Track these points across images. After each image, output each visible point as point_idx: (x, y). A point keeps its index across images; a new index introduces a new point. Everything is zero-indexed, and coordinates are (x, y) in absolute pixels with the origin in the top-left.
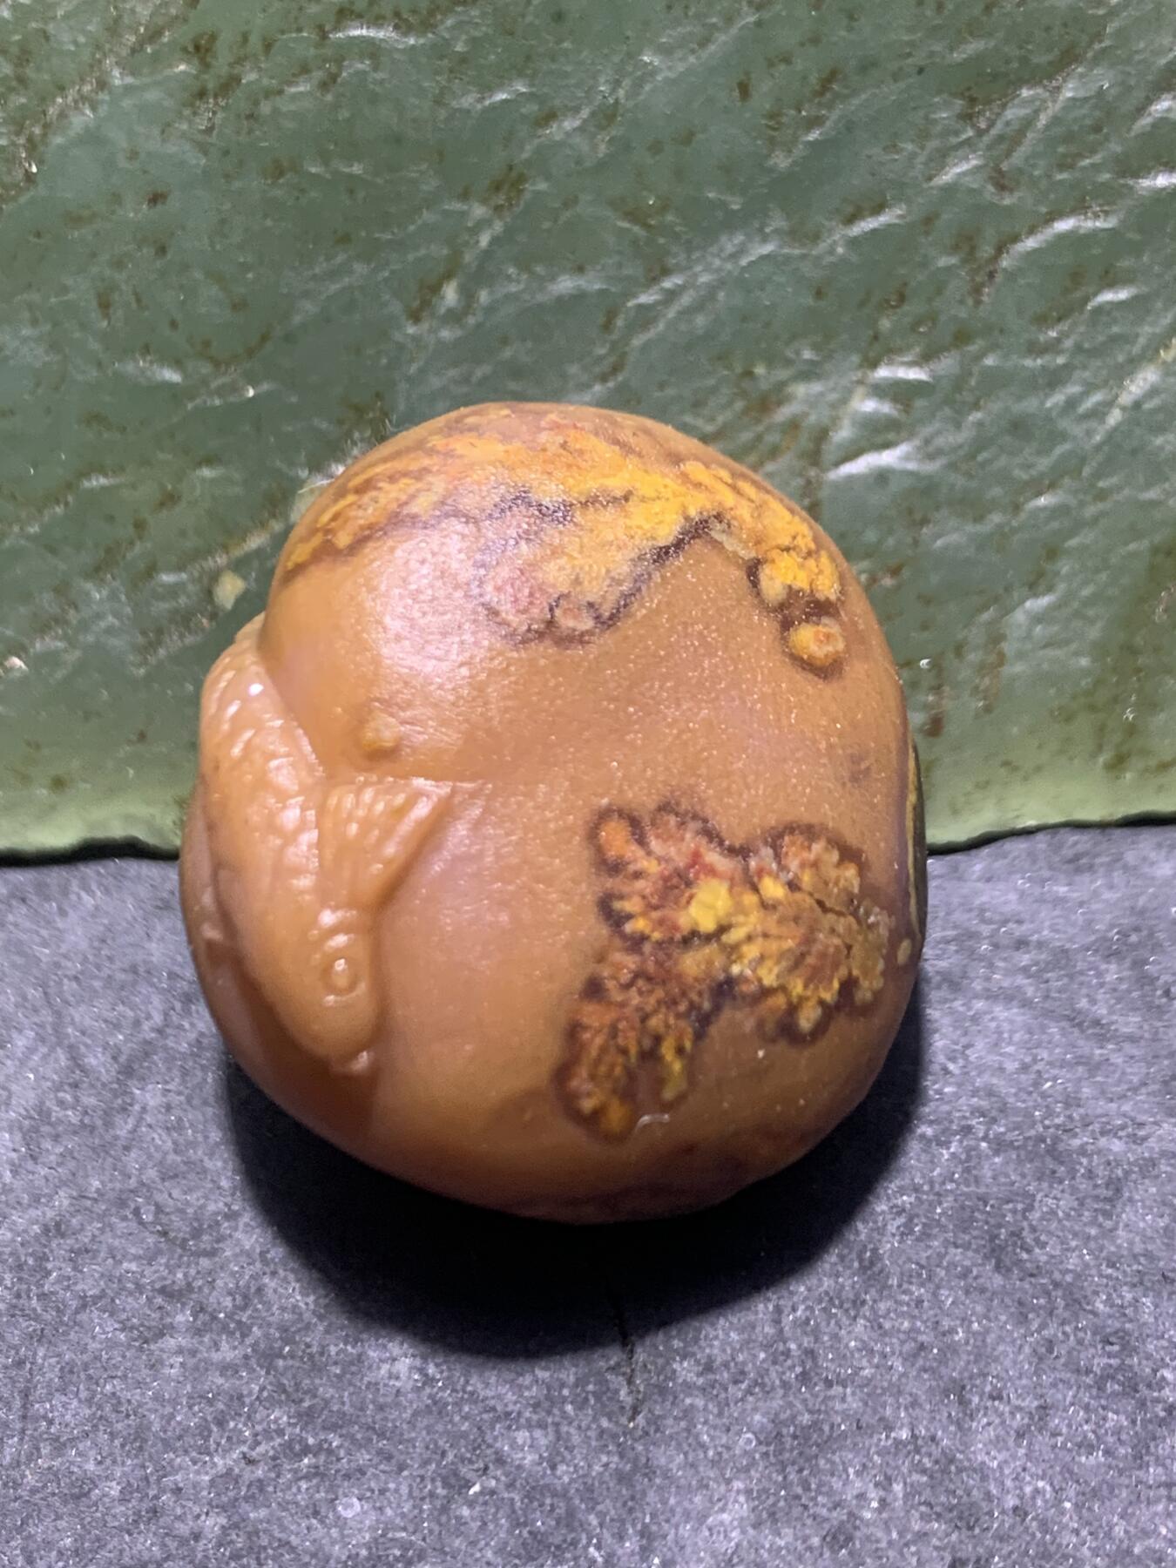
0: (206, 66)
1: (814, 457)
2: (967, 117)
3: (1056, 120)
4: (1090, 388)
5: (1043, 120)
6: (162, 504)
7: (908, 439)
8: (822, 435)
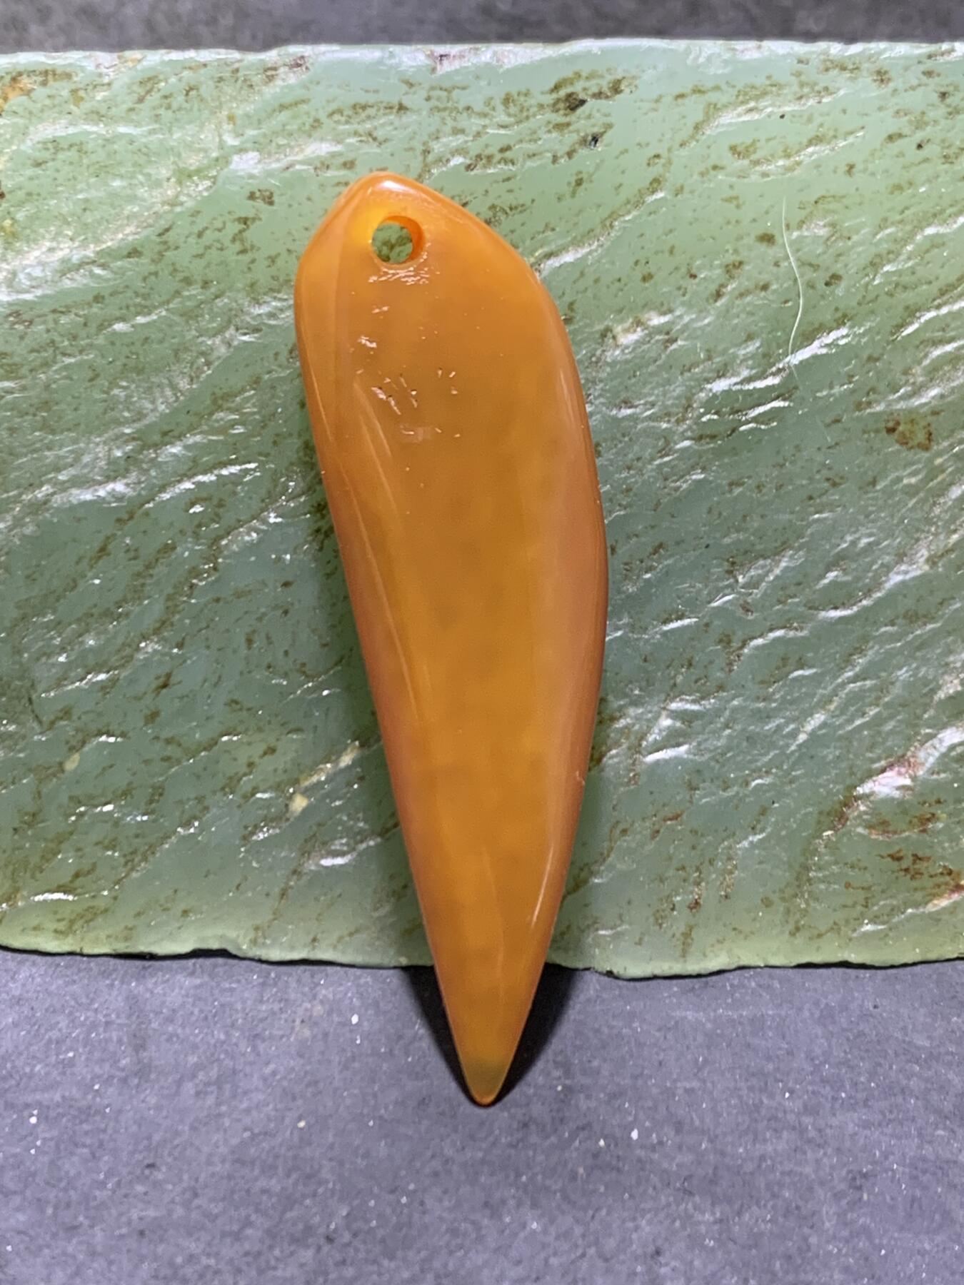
1: (636, 749)
2: (730, 572)
3: (777, 577)
4: (789, 721)
5: (771, 578)
6: (265, 754)
7: (690, 742)
8: (642, 737)
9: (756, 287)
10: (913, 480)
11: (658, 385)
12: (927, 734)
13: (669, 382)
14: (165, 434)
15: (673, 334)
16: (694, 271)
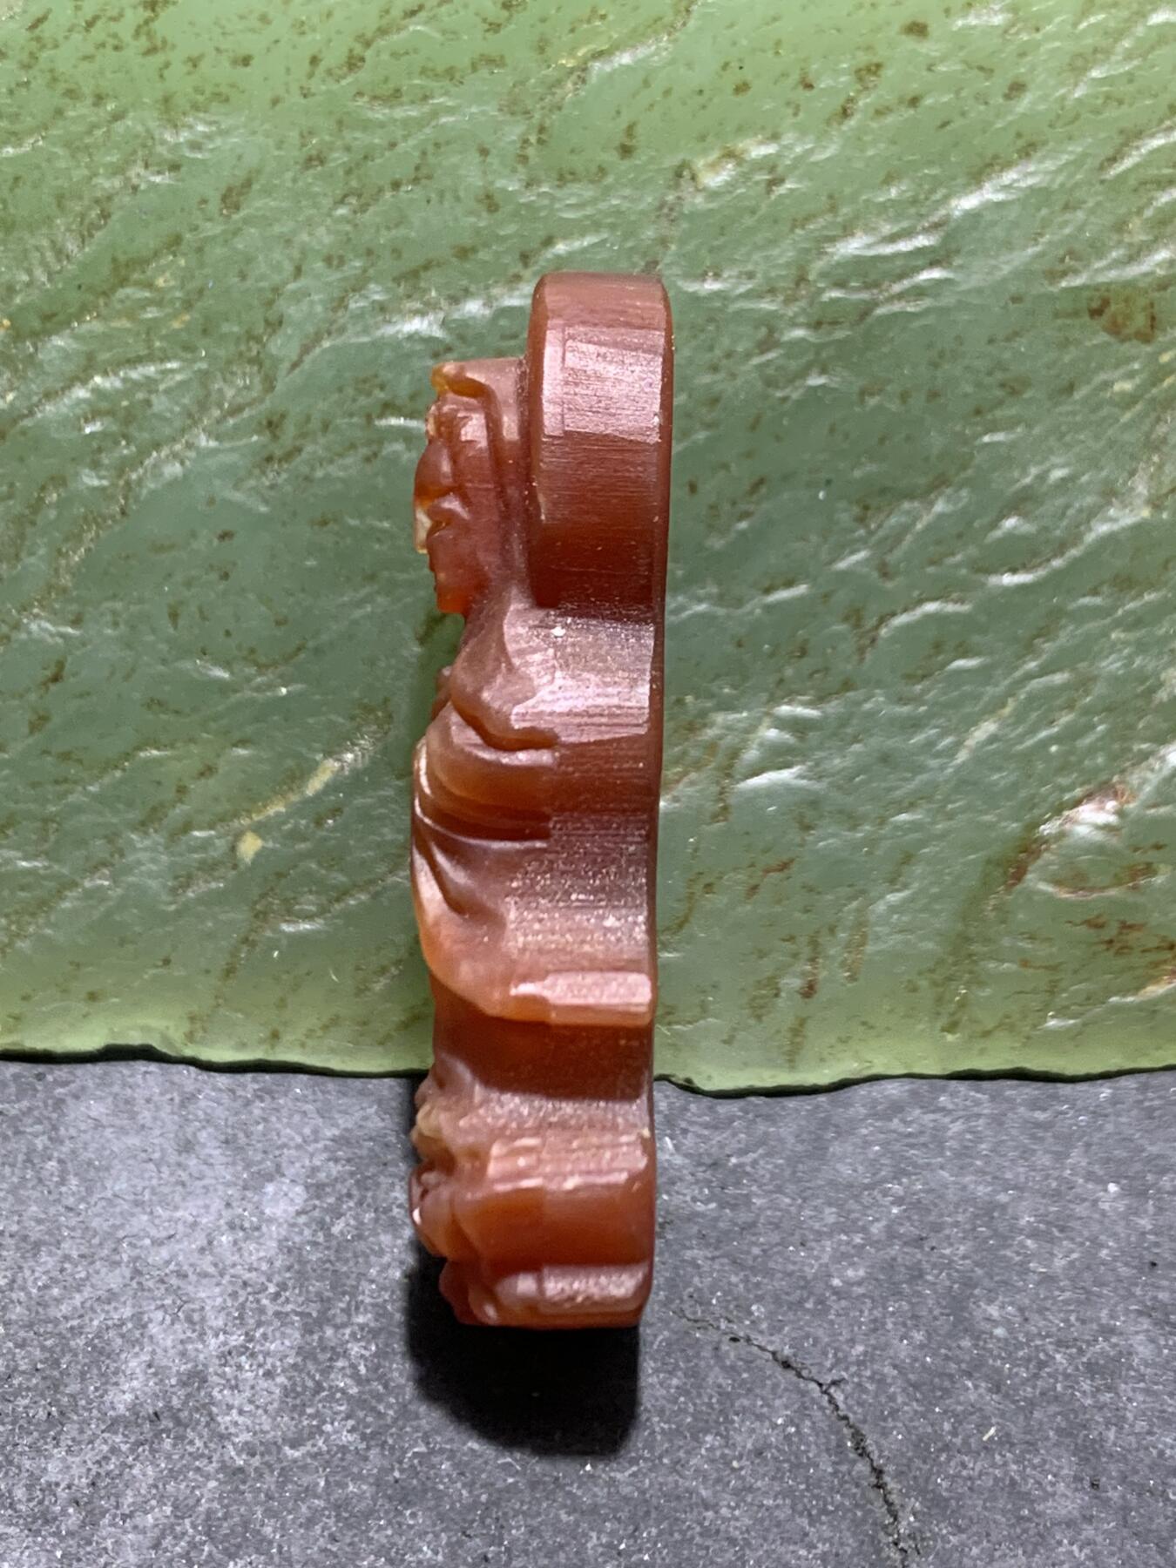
0: (275, 437)
2: (861, 520)
3: (928, 528)
4: (945, 733)
7: (803, 762)
8: (735, 754)
9: (901, 101)
10: (1127, 386)
11: (757, 248)
12: (1140, 751)
13: (773, 242)
14: (47, 318)
15: (780, 170)
16: (811, 78)
